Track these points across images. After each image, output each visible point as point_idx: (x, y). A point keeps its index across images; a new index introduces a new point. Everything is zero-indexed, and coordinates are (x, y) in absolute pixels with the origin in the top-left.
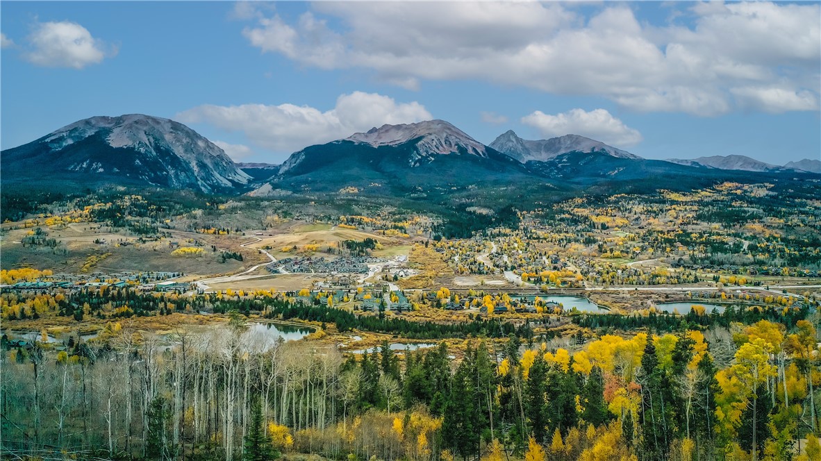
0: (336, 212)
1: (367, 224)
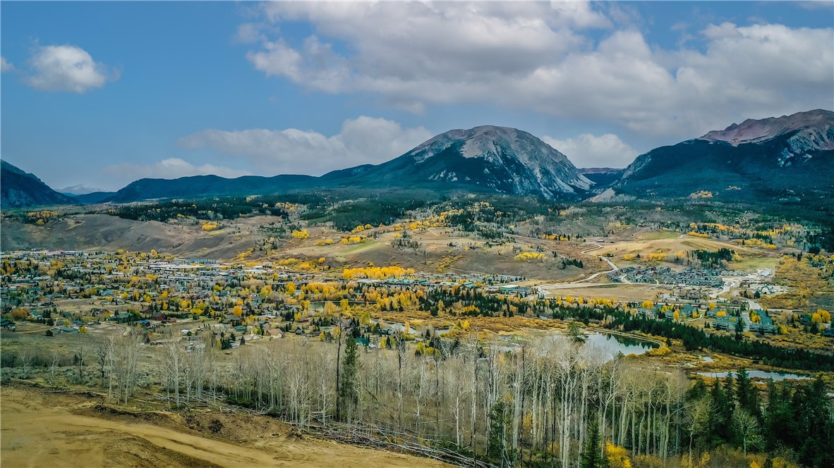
0: (686, 218)
1: (722, 232)
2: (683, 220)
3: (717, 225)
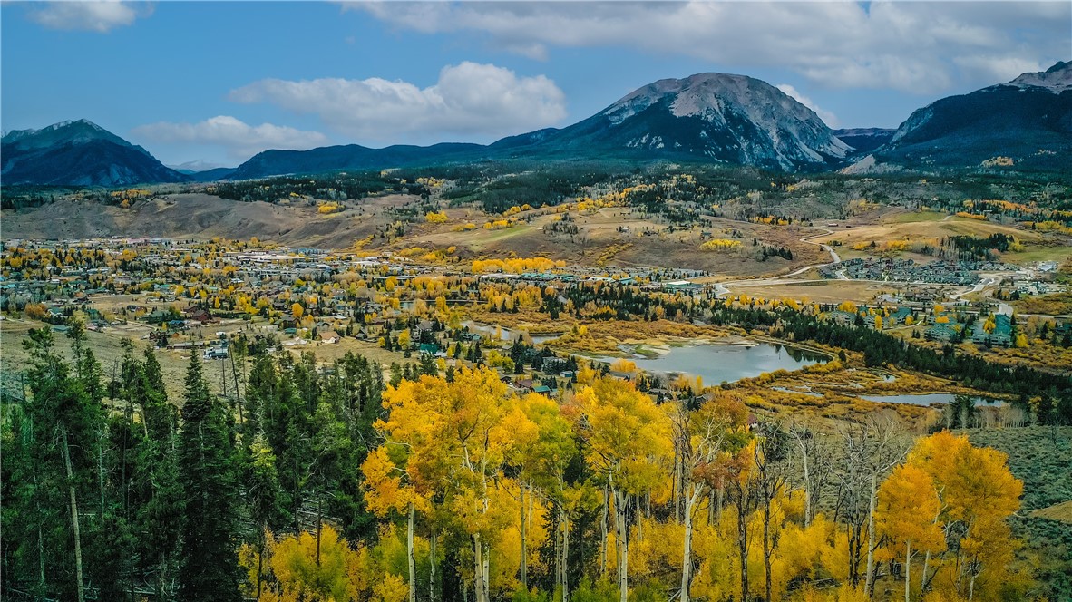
1: (1007, 212)
2: (954, 196)
3: (1002, 202)
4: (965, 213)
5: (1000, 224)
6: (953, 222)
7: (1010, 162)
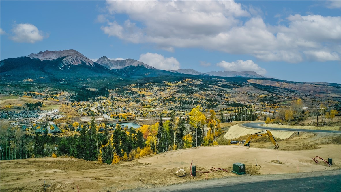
0: (21, 90)
1: (38, 95)
2: (20, 91)
3: (35, 92)
4: (25, 96)
5: (37, 99)
6: (23, 99)
7: (32, 80)
